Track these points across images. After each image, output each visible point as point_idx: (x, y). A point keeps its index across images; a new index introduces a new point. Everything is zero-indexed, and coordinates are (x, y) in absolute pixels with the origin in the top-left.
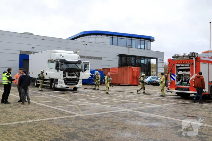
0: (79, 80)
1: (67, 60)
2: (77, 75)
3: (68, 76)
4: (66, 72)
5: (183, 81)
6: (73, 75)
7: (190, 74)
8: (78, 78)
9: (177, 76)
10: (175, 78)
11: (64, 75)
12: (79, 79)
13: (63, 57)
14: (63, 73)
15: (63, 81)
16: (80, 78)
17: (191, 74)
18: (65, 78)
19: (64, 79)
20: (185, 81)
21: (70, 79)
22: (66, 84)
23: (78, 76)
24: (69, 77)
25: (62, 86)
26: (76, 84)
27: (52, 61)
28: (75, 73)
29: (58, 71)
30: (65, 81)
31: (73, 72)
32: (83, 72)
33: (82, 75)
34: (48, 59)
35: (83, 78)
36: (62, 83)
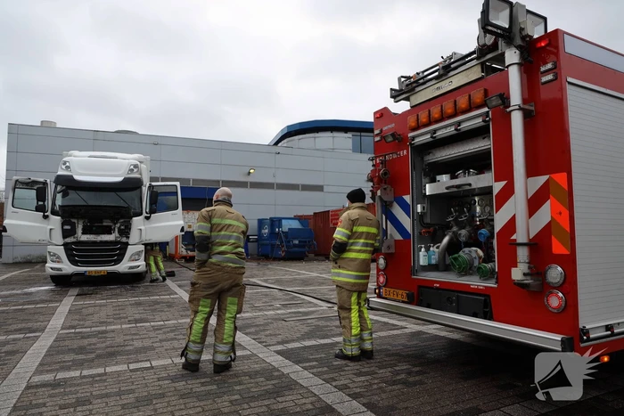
0: (126, 249)
1: (77, 177)
2: (119, 229)
3: (83, 233)
4: (73, 220)
5: (463, 239)
6: (109, 231)
7: (491, 188)
8: (124, 240)
9: (419, 208)
10: (406, 222)
11: (64, 230)
12: (127, 244)
13: (68, 168)
14: (63, 224)
15: (61, 251)
16: (131, 241)
17: (498, 187)
18: (69, 240)
19: (65, 245)
20: (473, 241)
21: (94, 243)
22: (74, 262)
23: (126, 232)
24: (85, 238)
25: (59, 269)
26: (118, 261)
27: (29, 184)
28: (112, 221)
29: (46, 217)
30: (69, 252)
31: (106, 219)
32: (147, 218)
33: (142, 228)
34: (15, 178)
35: (148, 238)
36: (59, 257)
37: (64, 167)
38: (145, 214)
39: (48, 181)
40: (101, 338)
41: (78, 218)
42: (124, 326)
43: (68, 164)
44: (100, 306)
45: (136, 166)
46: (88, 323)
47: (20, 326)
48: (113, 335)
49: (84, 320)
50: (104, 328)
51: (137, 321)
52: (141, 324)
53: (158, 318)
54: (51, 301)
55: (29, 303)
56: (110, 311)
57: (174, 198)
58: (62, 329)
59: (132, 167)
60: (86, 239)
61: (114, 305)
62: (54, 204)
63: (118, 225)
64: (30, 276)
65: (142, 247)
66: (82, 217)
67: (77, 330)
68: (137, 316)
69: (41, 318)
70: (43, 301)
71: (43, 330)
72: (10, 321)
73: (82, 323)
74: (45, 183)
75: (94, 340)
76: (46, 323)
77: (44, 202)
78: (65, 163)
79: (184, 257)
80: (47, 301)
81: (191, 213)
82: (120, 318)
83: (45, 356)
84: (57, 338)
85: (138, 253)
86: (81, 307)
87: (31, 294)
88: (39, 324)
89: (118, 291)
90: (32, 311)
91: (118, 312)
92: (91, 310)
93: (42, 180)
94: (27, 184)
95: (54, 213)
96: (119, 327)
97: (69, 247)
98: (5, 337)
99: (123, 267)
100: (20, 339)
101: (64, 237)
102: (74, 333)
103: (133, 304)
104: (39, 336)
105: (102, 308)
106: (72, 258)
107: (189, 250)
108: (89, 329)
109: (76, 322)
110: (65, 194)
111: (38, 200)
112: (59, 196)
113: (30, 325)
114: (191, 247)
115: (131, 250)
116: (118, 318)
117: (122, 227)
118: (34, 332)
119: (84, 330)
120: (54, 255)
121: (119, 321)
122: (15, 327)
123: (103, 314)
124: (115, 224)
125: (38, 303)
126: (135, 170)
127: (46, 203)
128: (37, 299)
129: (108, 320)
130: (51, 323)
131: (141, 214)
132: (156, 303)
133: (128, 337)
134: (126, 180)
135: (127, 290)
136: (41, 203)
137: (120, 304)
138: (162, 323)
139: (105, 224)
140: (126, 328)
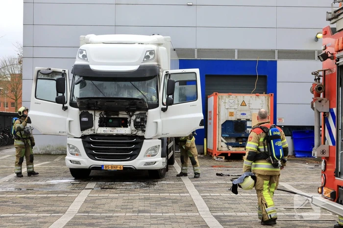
0: (142, 143)
1: (94, 67)
2: (135, 121)
3: (100, 126)
4: (90, 112)
6: (124, 123)
8: (140, 133)
11: (82, 123)
12: (143, 138)
13: (85, 56)
14: (81, 116)
15: (79, 144)
16: (146, 135)
18: (88, 132)
19: (83, 137)
21: (110, 136)
22: (92, 156)
23: (141, 125)
24: (101, 131)
25: (78, 163)
26: (133, 157)
27: (49, 75)
28: (128, 113)
29: (65, 108)
30: (87, 145)
31: (123, 110)
32: (164, 110)
33: (159, 121)
34: (37, 68)
35: (164, 132)
36: (77, 150)
37: (81, 56)
38: (161, 106)
39: (67, 72)
40: (107, 220)
41: (95, 110)
42: (127, 214)
43: (84, 53)
44: (112, 198)
45: (151, 52)
46: (99, 210)
47: (46, 208)
48: (116, 218)
49: (97, 208)
50: (111, 214)
51: (140, 211)
52: (142, 214)
53: (159, 210)
54: (70, 192)
55: (52, 193)
56: (120, 202)
57: (192, 87)
58: (79, 212)
59: (148, 54)
60: (103, 132)
61: (125, 198)
62: (72, 95)
63: (134, 118)
64: (50, 169)
65: (159, 142)
66: (99, 109)
67: (90, 214)
68: (141, 208)
69: (63, 204)
70: (63, 192)
71: (64, 212)
72: (39, 205)
73: (94, 210)
74: (64, 74)
75: (101, 221)
76: (66, 208)
77: (63, 93)
78: (81, 52)
79: (224, 154)
80: (67, 192)
81: (233, 96)
82: (127, 208)
83: (66, 225)
84: (74, 217)
85: (155, 148)
86: (96, 198)
87: (53, 185)
88: (61, 208)
89: (132, 187)
90: (55, 199)
91: (126, 204)
92: (104, 201)
93: (61, 70)
94: (48, 74)
95: (73, 104)
96: (124, 214)
97: (87, 139)
98: (37, 215)
99: (139, 163)
100: (48, 217)
101: (82, 129)
102: (88, 216)
103: (142, 199)
104: (61, 216)
105: (114, 200)
106: (89, 151)
107: (231, 144)
108: (99, 214)
109: (90, 209)
110: (83, 84)
111: (58, 92)
112: (77, 87)
113: (54, 208)
114: (233, 141)
115: (146, 145)
116: (124, 208)
117: (138, 120)
118: (58, 213)
119: (95, 214)
120: (73, 147)
121: (124, 211)
122: (43, 209)
123: (113, 204)
124: (131, 117)
125: (59, 193)
126: (151, 57)
127: (65, 94)
128: (59, 190)
129: (116, 209)
130: (70, 208)
131: (157, 106)
132: (164, 199)
133: (127, 221)
134: (142, 69)
135: (141, 187)
136: (60, 95)
137: (130, 198)
138: (161, 214)
139: (120, 116)
140: (129, 216)
